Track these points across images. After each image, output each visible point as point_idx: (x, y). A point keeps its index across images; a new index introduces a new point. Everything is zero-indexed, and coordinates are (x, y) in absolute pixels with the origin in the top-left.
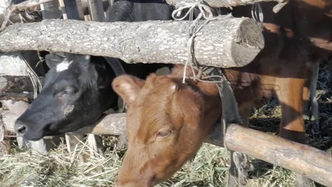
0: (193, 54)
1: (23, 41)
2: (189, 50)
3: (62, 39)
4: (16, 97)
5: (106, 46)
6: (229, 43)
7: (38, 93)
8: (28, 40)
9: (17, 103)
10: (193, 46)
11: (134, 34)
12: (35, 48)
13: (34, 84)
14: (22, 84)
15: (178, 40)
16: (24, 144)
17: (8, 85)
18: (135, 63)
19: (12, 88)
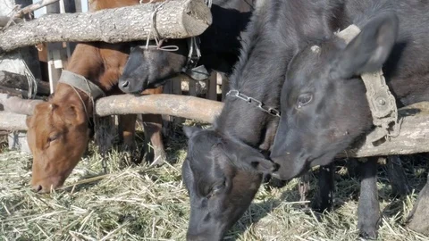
0: (155, 26)
1: (22, 35)
2: (152, 22)
3: (55, 28)
4: (11, 92)
5: (90, 27)
6: (181, 12)
7: (33, 93)
8: (27, 32)
9: (11, 98)
10: (155, 18)
11: (112, 15)
12: (33, 41)
13: (30, 83)
14: (18, 80)
15: (145, 15)
16: (14, 145)
17: (5, 79)
18: (112, 42)
19: (9, 82)
